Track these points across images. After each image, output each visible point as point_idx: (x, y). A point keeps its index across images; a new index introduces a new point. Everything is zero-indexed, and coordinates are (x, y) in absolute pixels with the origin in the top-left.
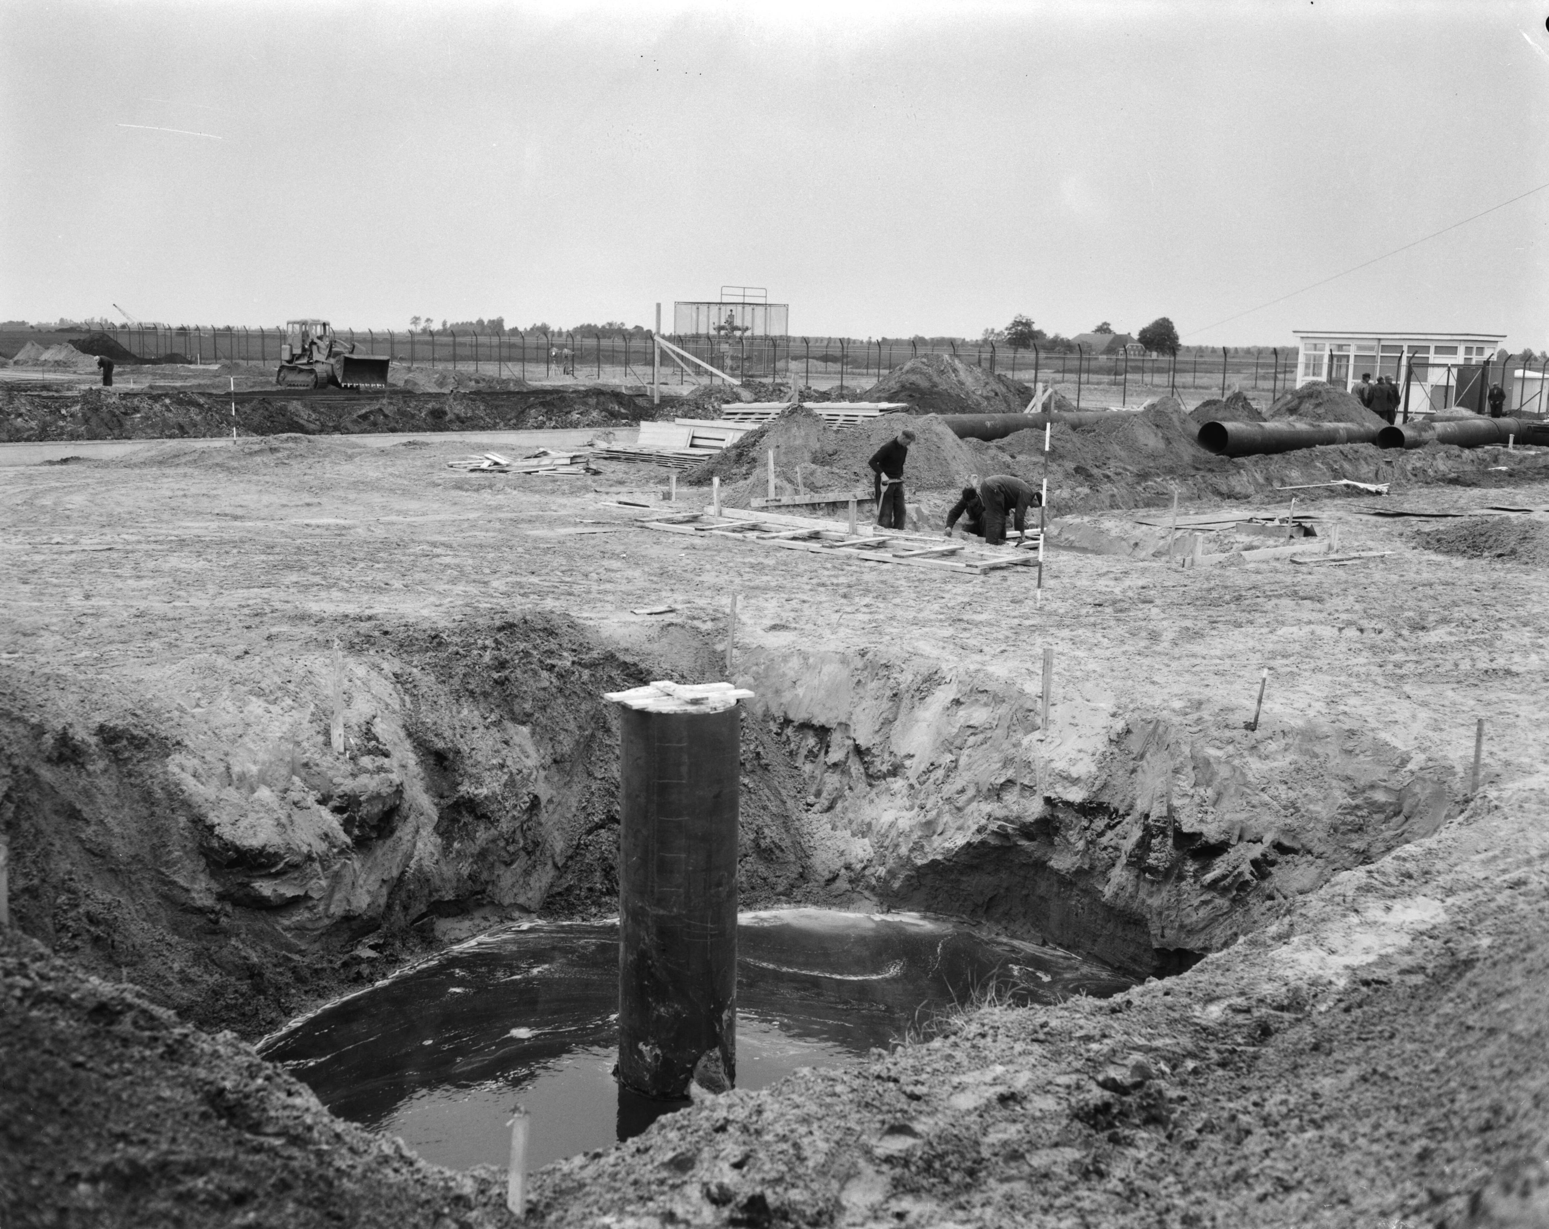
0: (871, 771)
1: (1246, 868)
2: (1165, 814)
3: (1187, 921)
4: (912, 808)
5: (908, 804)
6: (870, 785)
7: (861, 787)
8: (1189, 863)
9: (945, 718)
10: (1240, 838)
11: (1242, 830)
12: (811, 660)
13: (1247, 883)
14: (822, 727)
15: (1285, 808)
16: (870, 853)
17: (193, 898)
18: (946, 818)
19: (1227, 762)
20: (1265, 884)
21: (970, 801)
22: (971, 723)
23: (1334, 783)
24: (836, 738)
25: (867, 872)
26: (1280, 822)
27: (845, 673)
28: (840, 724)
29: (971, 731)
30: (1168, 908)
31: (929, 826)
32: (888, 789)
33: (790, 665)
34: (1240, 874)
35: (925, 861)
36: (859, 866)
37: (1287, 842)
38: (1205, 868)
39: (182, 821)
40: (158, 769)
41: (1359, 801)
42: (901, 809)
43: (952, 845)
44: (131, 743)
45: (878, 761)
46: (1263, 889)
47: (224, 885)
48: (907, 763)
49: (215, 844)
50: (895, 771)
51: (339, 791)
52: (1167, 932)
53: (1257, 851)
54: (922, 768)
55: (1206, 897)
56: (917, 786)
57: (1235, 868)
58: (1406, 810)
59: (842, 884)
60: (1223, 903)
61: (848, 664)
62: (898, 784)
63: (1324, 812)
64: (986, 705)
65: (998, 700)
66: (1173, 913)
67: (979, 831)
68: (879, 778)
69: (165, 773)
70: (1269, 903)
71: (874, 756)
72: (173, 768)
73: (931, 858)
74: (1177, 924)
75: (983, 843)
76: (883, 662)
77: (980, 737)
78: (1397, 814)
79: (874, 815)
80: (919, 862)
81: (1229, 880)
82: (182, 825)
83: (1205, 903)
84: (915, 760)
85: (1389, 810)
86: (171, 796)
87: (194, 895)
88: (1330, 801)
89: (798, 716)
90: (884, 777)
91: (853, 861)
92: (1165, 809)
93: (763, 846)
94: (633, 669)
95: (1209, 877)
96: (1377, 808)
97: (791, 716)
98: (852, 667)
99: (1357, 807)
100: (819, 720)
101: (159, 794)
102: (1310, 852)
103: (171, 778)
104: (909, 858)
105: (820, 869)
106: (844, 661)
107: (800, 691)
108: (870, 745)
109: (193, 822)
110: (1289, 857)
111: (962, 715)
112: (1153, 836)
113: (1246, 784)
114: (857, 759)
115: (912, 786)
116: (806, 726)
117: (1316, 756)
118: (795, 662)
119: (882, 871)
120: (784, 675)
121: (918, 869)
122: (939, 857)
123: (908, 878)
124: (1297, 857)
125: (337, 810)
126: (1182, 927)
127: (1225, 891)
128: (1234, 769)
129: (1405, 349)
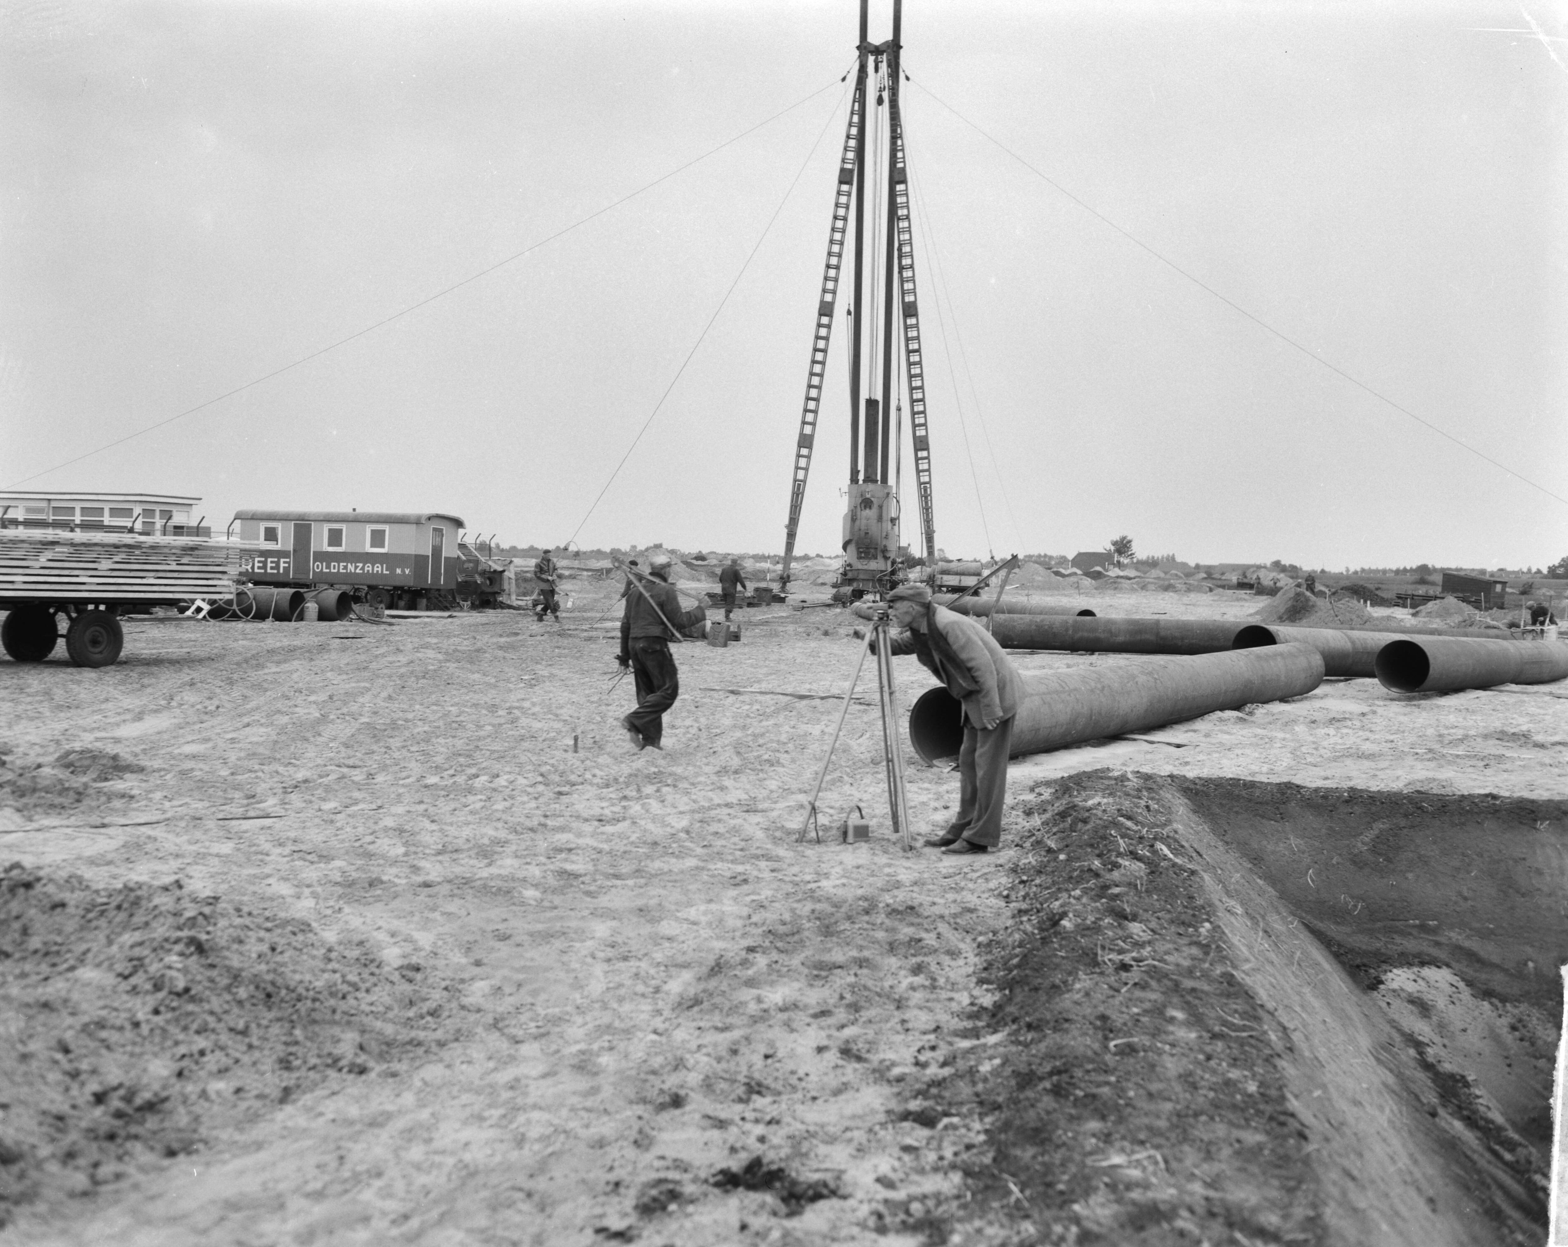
129: (78, 512)
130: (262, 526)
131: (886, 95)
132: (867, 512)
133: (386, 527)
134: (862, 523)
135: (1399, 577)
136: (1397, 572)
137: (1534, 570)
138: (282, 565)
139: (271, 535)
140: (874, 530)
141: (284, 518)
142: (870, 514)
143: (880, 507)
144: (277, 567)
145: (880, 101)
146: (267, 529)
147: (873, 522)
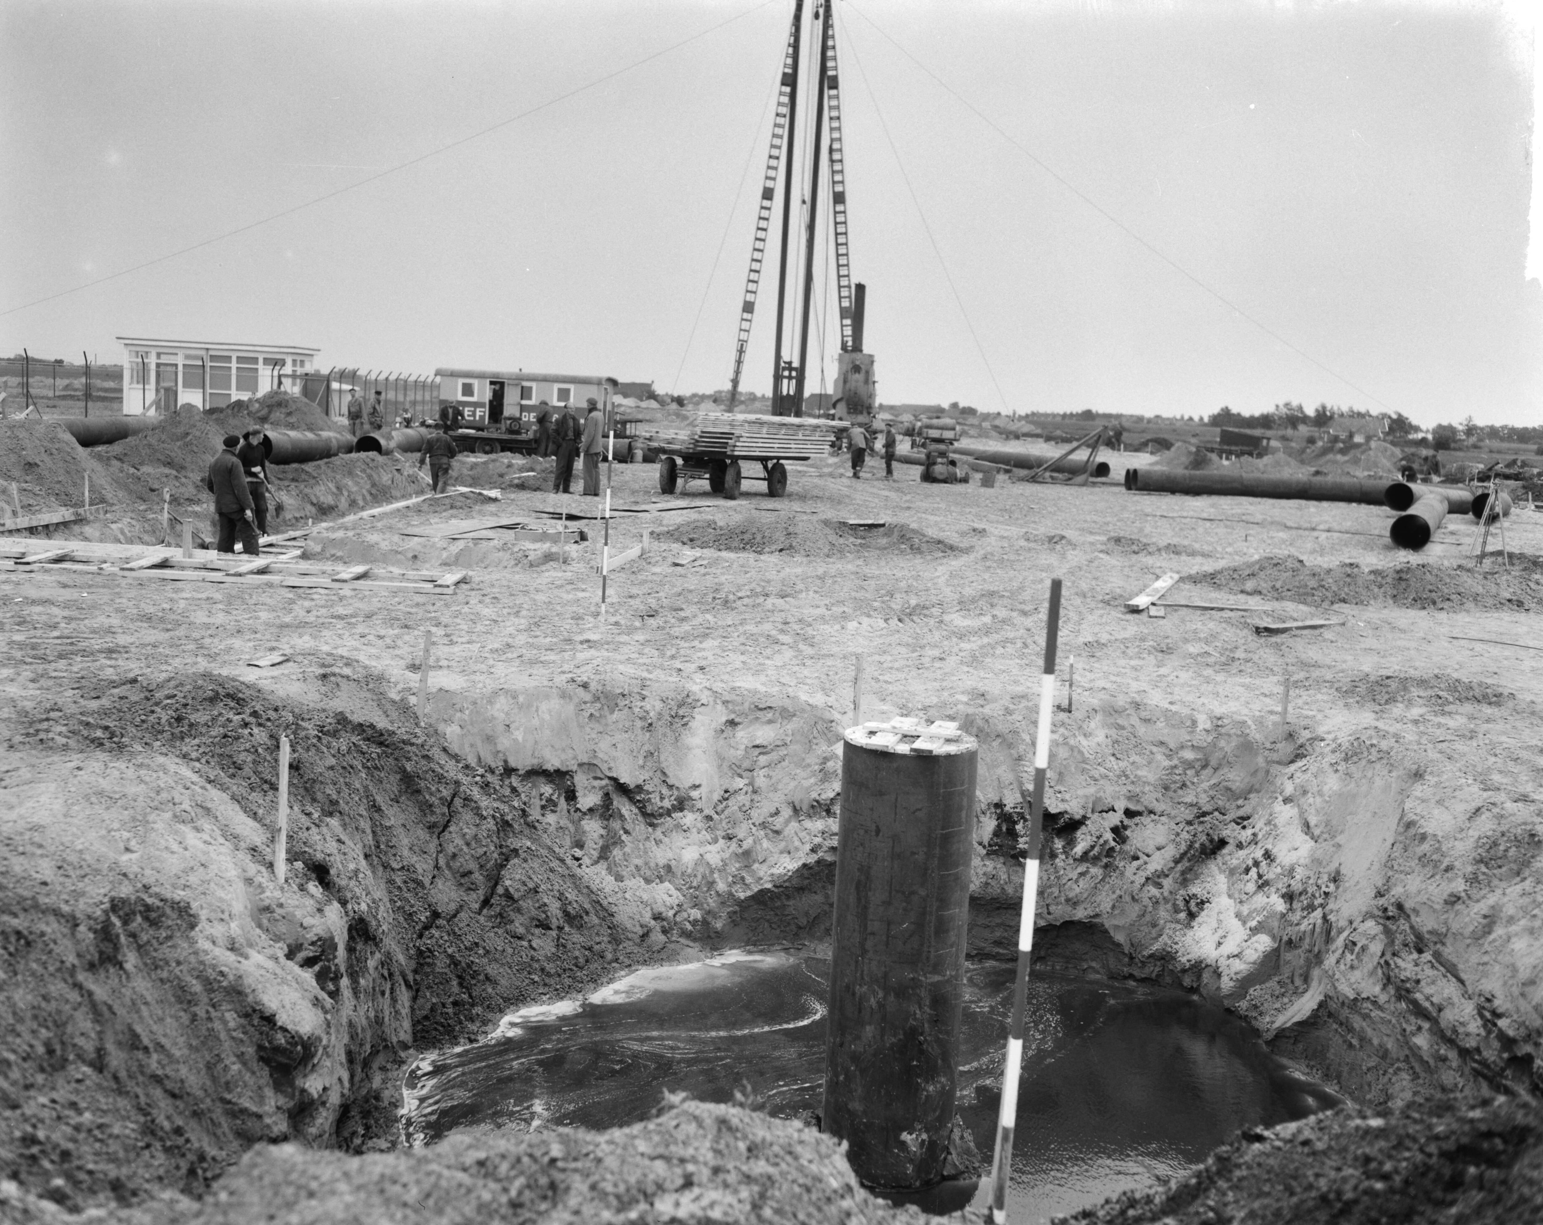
0: (649, 809)
1: (1109, 836)
2: (1021, 800)
3: (1071, 895)
4: (716, 841)
5: (708, 837)
6: (652, 825)
7: (640, 828)
8: (1056, 840)
9: (722, 742)
10: (1093, 812)
11: (1094, 804)
12: (521, 699)
13: (1112, 849)
14: (558, 772)
15: (1119, 777)
16: (676, 897)
17: (268, 1126)
18: (766, 844)
19: (1066, 744)
20: (1126, 847)
21: (787, 822)
22: (757, 742)
23: (1155, 749)
24: (581, 781)
25: (678, 919)
26: (1124, 790)
27: (571, 708)
28: (581, 765)
29: (758, 751)
30: (1050, 887)
31: (747, 857)
32: (678, 826)
33: (498, 706)
34: (1106, 842)
35: (749, 893)
36: (671, 913)
37: (1133, 807)
38: (1071, 843)
39: (232, 1018)
40: (183, 950)
41: (1176, 762)
42: (701, 844)
43: (781, 871)
44: (146, 919)
45: (655, 798)
46: (1127, 853)
47: (292, 1097)
48: (695, 794)
49: (281, 1039)
50: (681, 805)
51: (311, 936)
52: (1052, 908)
53: (1115, 819)
54: (716, 797)
55: (1082, 868)
56: (715, 816)
57: (1099, 837)
58: (1213, 762)
59: (658, 937)
60: (1096, 871)
61: (570, 698)
62: (688, 818)
63: (1149, 775)
64: (770, 722)
65: (786, 714)
66: (1056, 891)
67: (813, 850)
68: (661, 815)
69: (196, 953)
70: (1136, 863)
71: (649, 793)
72: (204, 944)
73: (756, 889)
74: (1063, 899)
75: (819, 862)
76: (619, 691)
77: (774, 756)
78: (1204, 767)
79: (670, 855)
80: (742, 896)
81: (1097, 849)
82: (232, 1025)
83: (1082, 874)
84: (703, 790)
85: (1197, 765)
86: (209, 984)
87: (268, 1120)
88: (1154, 765)
89: (522, 762)
90: (669, 813)
91: (663, 909)
92: (1018, 795)
93: (572, 912)
94: (370, 732)
95: (1079, 849)
96: (1189, 765)
97: (513, 764)
98: (576, 700)
99: (1176, 767)
100: (553, 762)
101: (197, 987)
102: (1151, 812)
103: (202, 957)
104: (731, 894)
105: (629, 926)
106: (564, 695)
107: (519, 735)
108: (640, 782)
109: (246, 1015)
110: (1137, 819)
111: (743, 736)
112: (1015, 823)
113: (1085, 761)
114: (625, 800)
115: (709, 818)
116: (537, 773)
117: (1123, 728)
118: (502, 703)
119: (696, 914)
120: (493, 718)
121: (740, 903)
122: (769, 886)
123: (731, 915)
124: (1143, 819)
125: (308, 963)
126: (1068, 900)
127: (1096, 859)
128: (1072, 749)
129: (234, 359)
130: (461, 381)
131: (821, 11)
132: (857, 376)
133: (572, 387)
134: (852, 385)
135: (1067, 421)
136: (1064, 416)
137: (1186, 417)
138: (478, 414)
139: (468, 390)
140: (862, 390)
141: (480, 376)
142: (859, 377)
143: (867, 372)
144: (474, 415)
145: (817, 16)
146: (464, 385)
147: (861, 384)
